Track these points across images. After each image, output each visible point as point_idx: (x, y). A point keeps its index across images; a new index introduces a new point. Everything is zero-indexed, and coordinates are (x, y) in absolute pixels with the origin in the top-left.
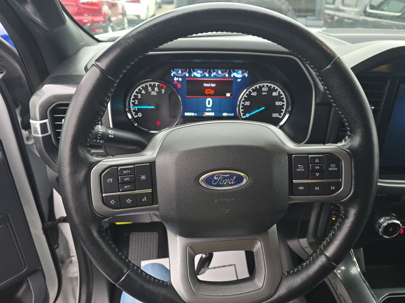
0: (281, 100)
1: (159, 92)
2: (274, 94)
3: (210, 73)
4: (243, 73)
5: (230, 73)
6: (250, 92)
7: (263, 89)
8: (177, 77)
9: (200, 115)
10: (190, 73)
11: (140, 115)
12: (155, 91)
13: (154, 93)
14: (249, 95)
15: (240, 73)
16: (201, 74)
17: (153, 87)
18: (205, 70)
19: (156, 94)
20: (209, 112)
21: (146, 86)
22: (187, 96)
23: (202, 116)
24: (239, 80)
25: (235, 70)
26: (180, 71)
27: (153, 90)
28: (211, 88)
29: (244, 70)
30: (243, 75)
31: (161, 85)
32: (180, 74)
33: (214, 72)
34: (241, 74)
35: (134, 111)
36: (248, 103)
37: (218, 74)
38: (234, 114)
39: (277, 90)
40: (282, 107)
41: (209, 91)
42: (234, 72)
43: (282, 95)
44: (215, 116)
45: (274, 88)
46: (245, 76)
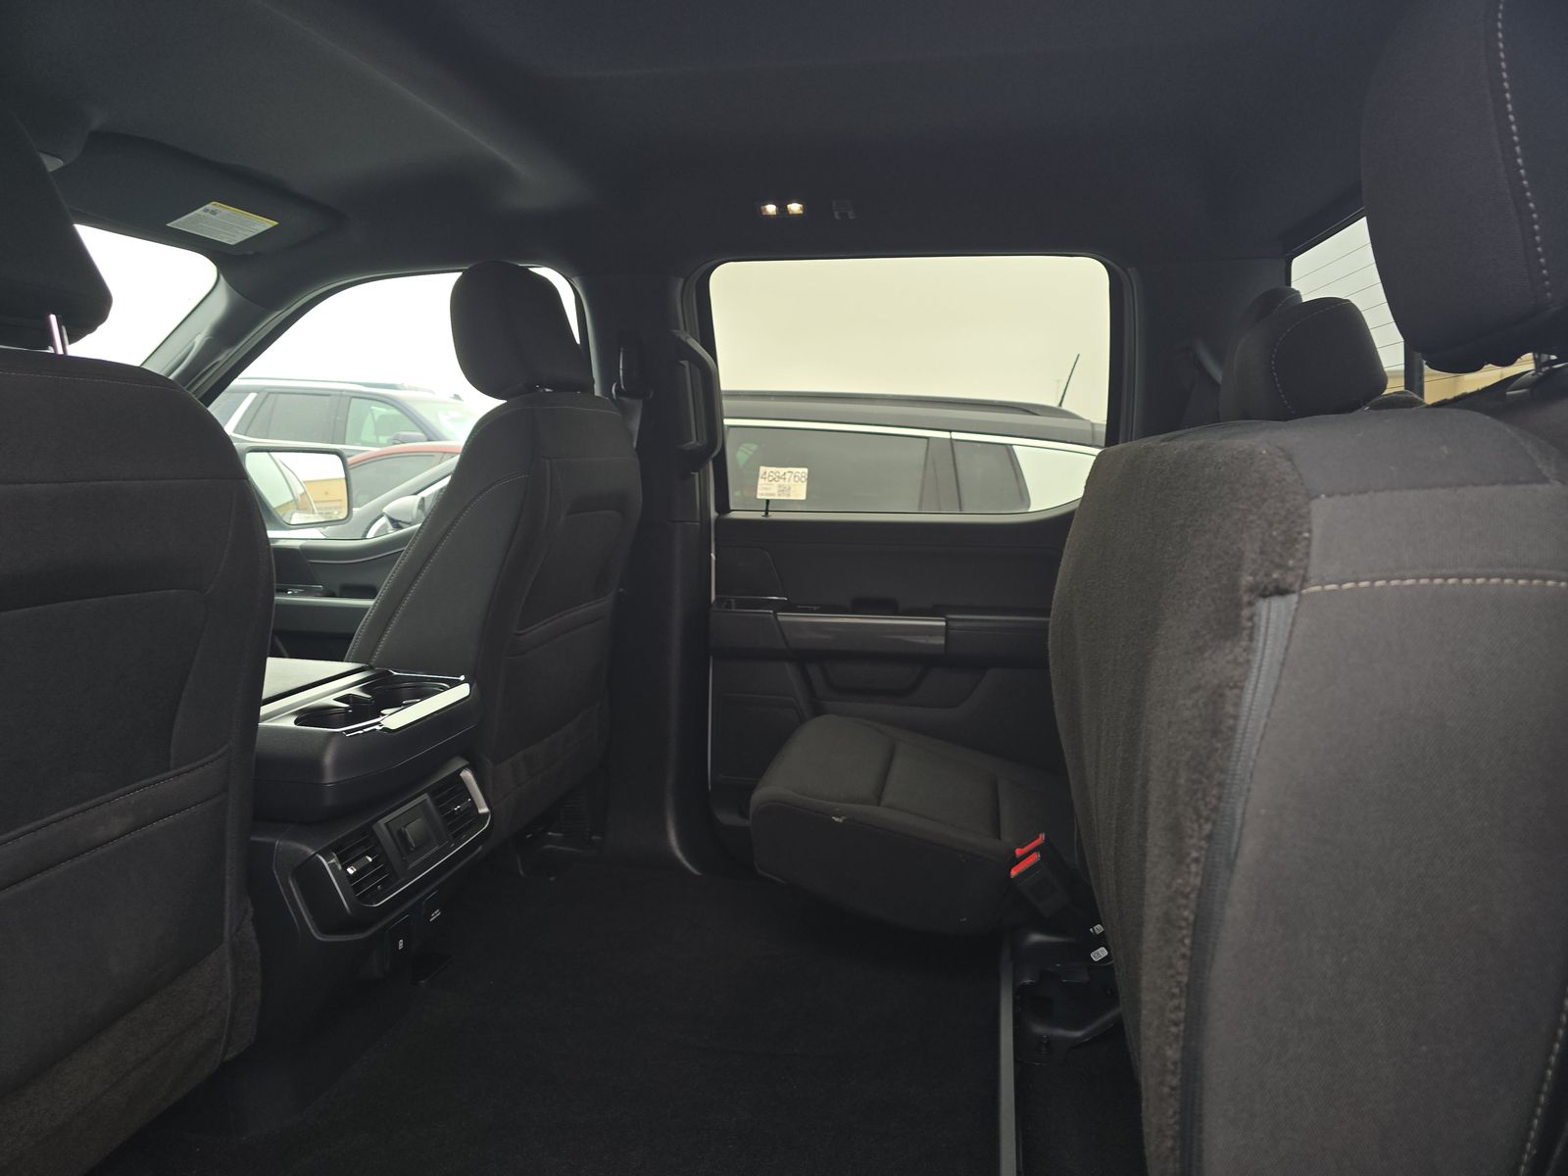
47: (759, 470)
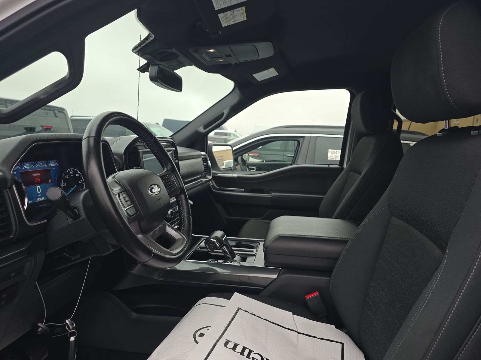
0: (81, 179)
2: (77, 175)
3: (35, 165)
5: (47, 164)
7: (71, 173)
9: (34, 202)
16: (29, 166)
18: (31, 163)
20: (40, 197)
23: (36, 202)
24: (54, 168)
25: (50, 161)
28: (37, 177)
29: (55, 161)
33: (37, 164)
34: (54, 164)
36: (65, 184)
37: (40, 165)
39: (78, 172)
40: (83, 184)
41: (37, 180)
42: (50, 163)
45: (76, 171)
46: (57, 164)
47: (328, 151)
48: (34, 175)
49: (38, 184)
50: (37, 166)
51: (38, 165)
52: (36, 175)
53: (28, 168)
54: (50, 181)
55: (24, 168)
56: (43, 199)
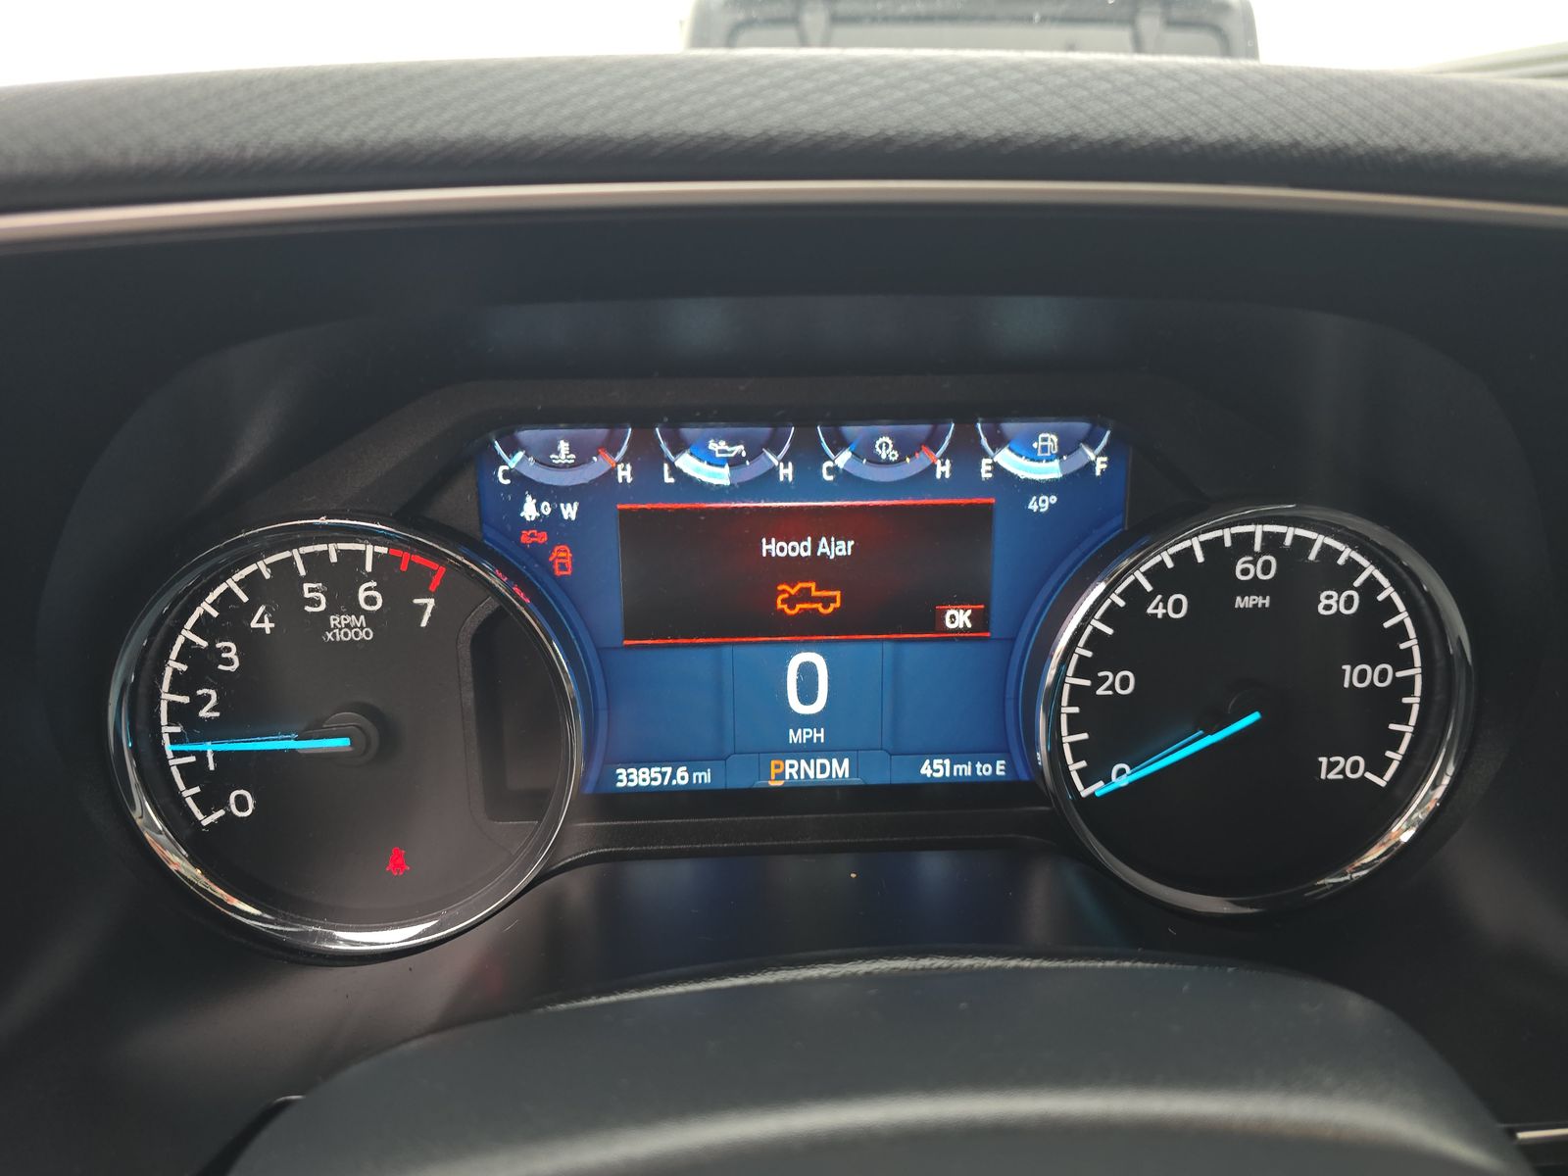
0: (1385, 647)
1: (395, 619)
2: (1331, 602)
3: (807, 457)
4: (1066, 448)
5: (966, 453)
6: (1134, 593)
7: (1244, 568)
8: (542, 492)
9: (738, 780)
10: (647, 459)
11: (241, 803)
12: (357, 611)
13: (346, 628)
14: (1129, 616)
15: (1044, 449)
16: (735, 462)
17: (341, 580)
18: (764, 431)
19: (366, 634)
20: (808, 751)
21: (285, 568)
22: (626, 639)
23: (760, 783)
24: (1041, 504)
25: (1010, 427)
26: (564, 446)
27: (343, 600)
28: (816, 567)
29: (1082, 427)
30: (1075, 463)
31: (406, 557)
32: (565, 466)
33: (838, 445)
34: (1059, 456)
35: (191, 774)
36: (1119, 683)
37: (876, 460)
38: (1008, 768)
39: (1354, 568)
40: (1390, 701)
41: (805, 596)
42: (998, 442)
43: (1390, 609)
44: (857, 781)
45: (1328, 553)
46: (1091, 465)
48: (772, 548)
49: (809, 629)
50: (832, 470)
51: (843, 459)
52: (801, 549)
53: (721, 476)
54: (959, 618)
55: (675, 471)
56: (839, 770)
